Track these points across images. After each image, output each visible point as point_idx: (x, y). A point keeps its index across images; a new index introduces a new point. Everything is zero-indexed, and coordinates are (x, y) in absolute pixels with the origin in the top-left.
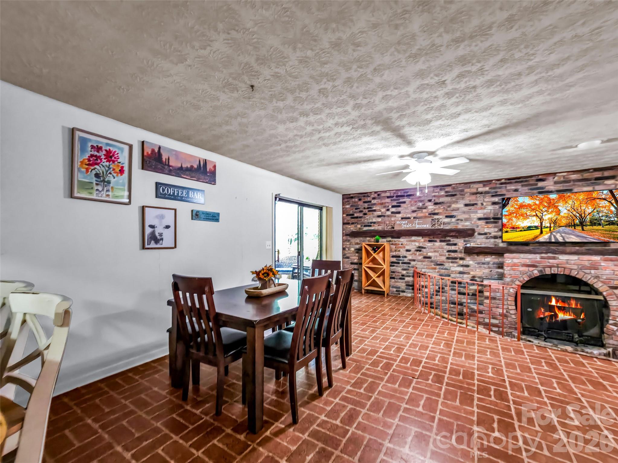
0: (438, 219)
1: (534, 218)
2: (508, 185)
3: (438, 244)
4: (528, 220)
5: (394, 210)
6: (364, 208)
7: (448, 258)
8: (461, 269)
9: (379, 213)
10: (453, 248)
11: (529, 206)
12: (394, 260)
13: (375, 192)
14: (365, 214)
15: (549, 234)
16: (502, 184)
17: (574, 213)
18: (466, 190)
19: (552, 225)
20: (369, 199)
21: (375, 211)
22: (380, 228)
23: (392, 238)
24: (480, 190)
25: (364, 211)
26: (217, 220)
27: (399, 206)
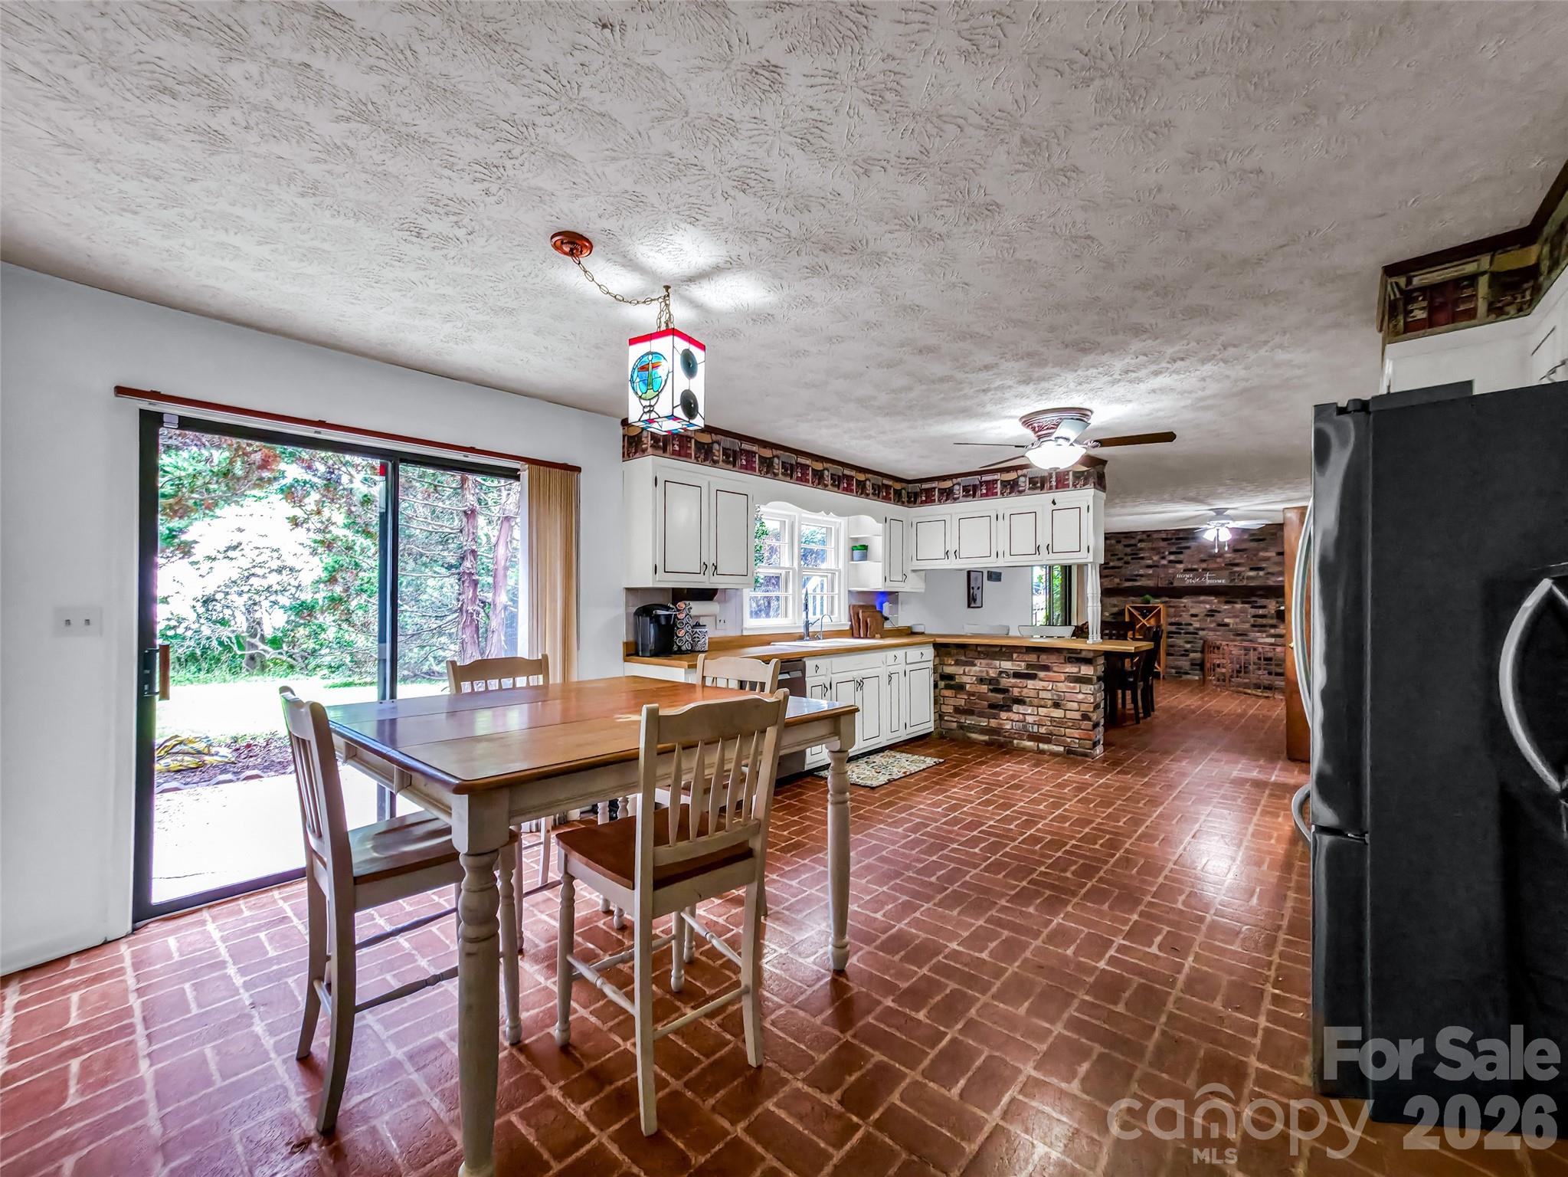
0: (1240, 574)
3: (1238, 606)
5: (1172, 558)
6: (1126, 555)
7: (1253, 626)
8: (1272, 640)
9: (1149, 562)
10: (1261, 612)
12: (1173, 628)
13: (1144, 532)
14: (1127, 563)
20: (1132, 542)
21: (1142, 558)
22: (1151, 583)
23: (1170, 597)
25: (1126, 558)
26: (999, 579)
27: (1181, 553)
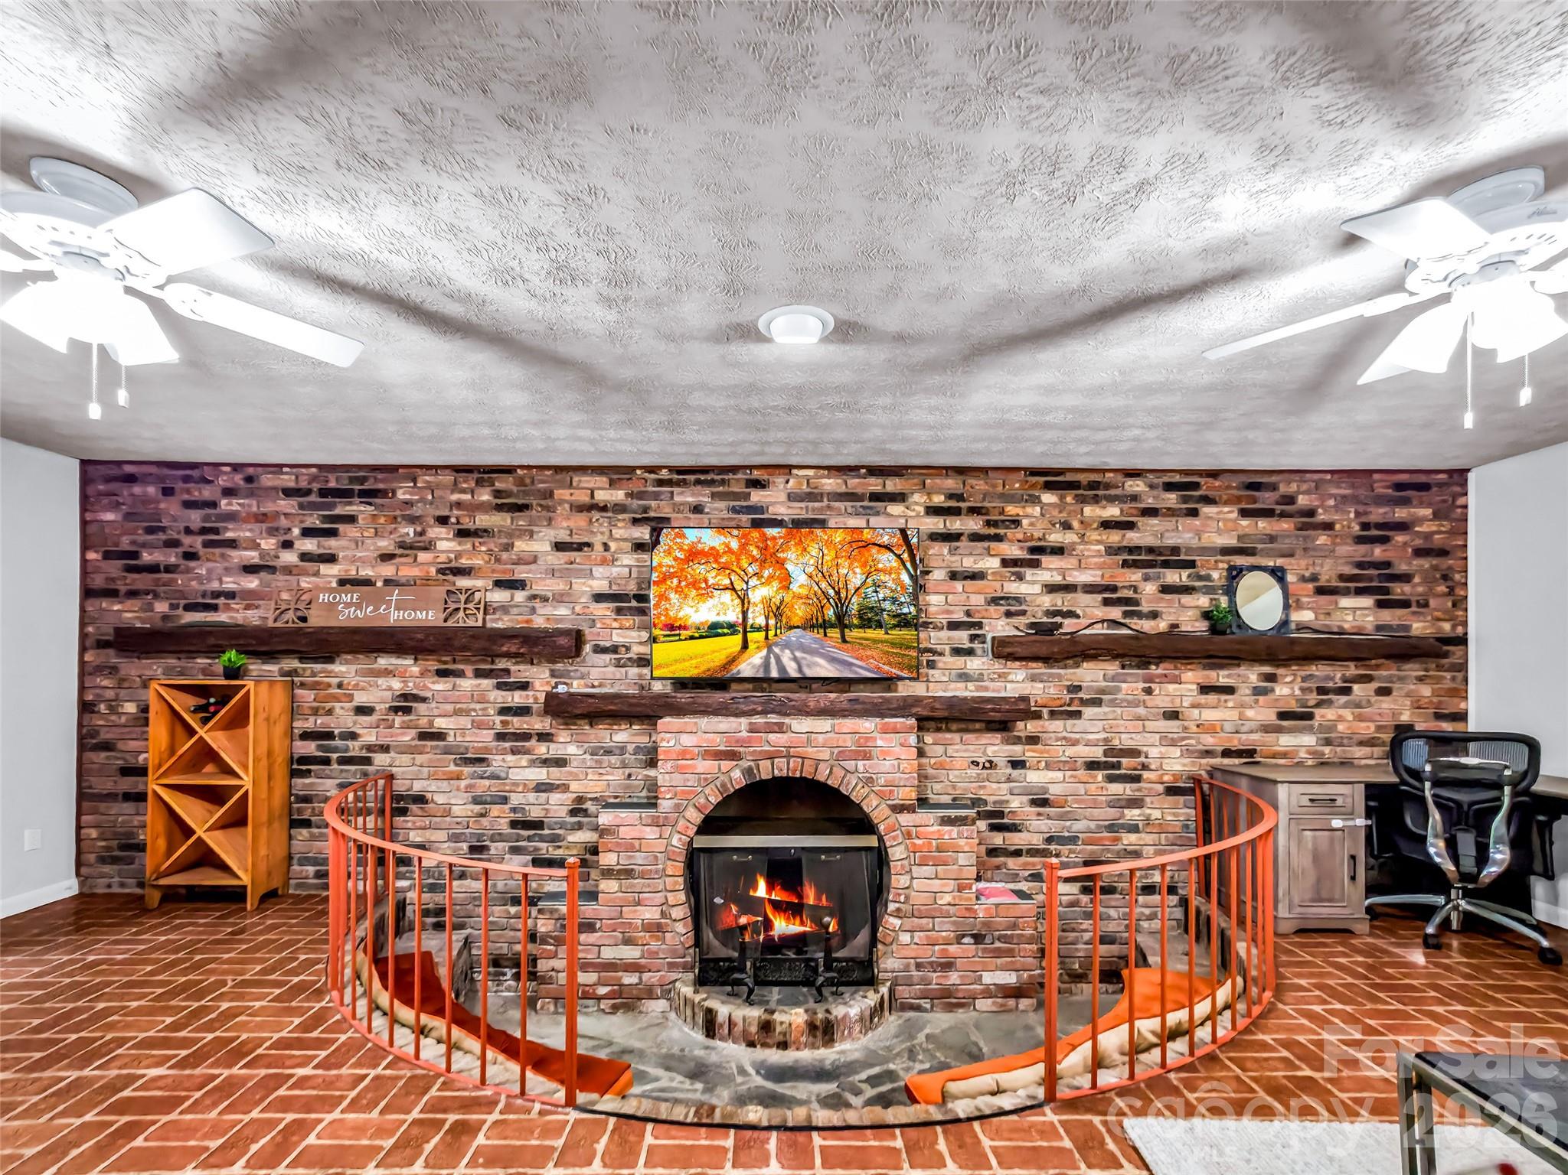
0: (470, 593)
1: (727, 596)
2: (676, 490)
3: (467, 684)
4: (710, 602)
5: (310, 545)
6: (188, 531)
7: (501, 737)
8: (540, 774)
9: (252, 556)
10: (517, 698)
11: (713, 554)
12: (310, 748)
13: (236, 467)
14: (190, 556)
15: (764, 652)
16: (661, 483)
17: (824, 585)
18: (561, 493)
19: (772, 622)
20: (206, 493)
21: (232, 544)
22: (252, 617)
23: (301, 660)
24: (601, 496)
25: (187, 540)
27: (332, 533)
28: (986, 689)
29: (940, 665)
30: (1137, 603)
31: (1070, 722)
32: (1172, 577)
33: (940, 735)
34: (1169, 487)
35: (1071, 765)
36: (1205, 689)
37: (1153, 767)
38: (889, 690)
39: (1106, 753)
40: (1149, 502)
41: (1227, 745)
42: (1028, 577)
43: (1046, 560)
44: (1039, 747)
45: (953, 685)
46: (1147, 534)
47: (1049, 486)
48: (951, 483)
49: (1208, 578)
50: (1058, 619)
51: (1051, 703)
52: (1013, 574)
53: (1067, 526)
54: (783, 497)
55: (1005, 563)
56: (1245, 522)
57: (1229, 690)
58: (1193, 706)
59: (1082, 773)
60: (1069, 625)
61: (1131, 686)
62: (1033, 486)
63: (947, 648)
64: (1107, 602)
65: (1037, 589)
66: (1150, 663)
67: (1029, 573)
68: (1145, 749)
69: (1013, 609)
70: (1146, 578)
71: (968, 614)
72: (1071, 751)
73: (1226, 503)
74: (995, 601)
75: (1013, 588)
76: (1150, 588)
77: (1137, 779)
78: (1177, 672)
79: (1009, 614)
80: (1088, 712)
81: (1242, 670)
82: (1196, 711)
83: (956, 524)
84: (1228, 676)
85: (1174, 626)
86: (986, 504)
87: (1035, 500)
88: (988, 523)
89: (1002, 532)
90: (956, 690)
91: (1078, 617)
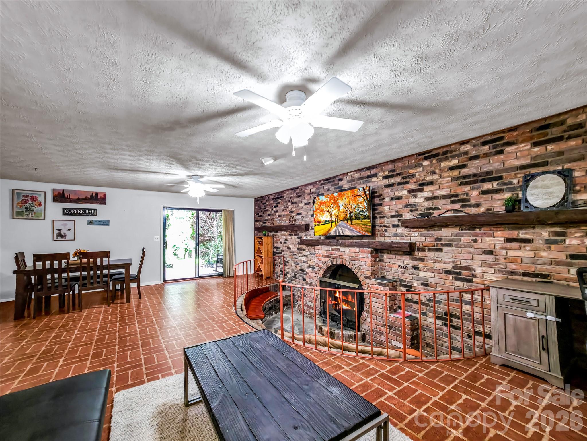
0: (293, 217)
1: (327, 214)
2: (324, 186)
3: (293, 237)
4: (325, 215)
5: (275, 209)
7: (298, 249)
8: (304, 258)
9: (269, 212)
10: (300, 240)
11: (325, 203)
12: (275, 250)
14: (263, 213)
15: (335, 228)
16: (322, 184)
17: (347, 208)
18: (306, 191)
19: (336, 220)
21: (267, 210)
22: (269, 224)
23: (274, 232)
24: (312, 190)
25: (263, 210)
26: (108, 224)
27: (277, 206)
28: (403, 239)
29: (388, 231)
30: (468, 201)
31: (437, 254)
32: (487, 186)
33: (388, 255)
34: (484, 143)
35: (438, 271)
36: (509, 240)
37: (478, 276)
38: (373, 239)
39: (454, 267)
40: (474, 153)
41: (527, 270)
42: (418, 196)
43: (425, 188)
44: (425, 262)
45: (392, 238)
46: (472, 168)
47: (426, 159)
48: (390, 167)
49: (511, 183)
50: (431, 211)
51: (428, 245)
52: (412, 195)
53: (434, 173)
54: (346, 182)
55: (410, 191)
56: (536, 149)
57: (528, 241)
58: (502, 248)
59: (443, 275)
60: (436, 213)
61: (466, 239)
62: (420, 160)
63: (391, 225)
64: (453, 202)
65: (422, 200)
66: (475, 228)
67: (419, 194)
68: (474, 267)
69: (413, 209)
70: (473, 189)
71: (397, 212)
72: (437, 265)
73: (523, 142)
74: (406, 206)
75: (413, 200)
76: (475, 193)
77: (470, 281)
78: (492, 232)
79: (411, 211)
80: (445, 249)
81: (537, 230)
82: (504, 252)
83: (392, 181)
84: (526, 233)
85: (488, 210)
86: (403, 171)
87: (420, 165)
88: (403, 178)
89: (408, 180)
90: (393, 239)
91: (440, 209)
